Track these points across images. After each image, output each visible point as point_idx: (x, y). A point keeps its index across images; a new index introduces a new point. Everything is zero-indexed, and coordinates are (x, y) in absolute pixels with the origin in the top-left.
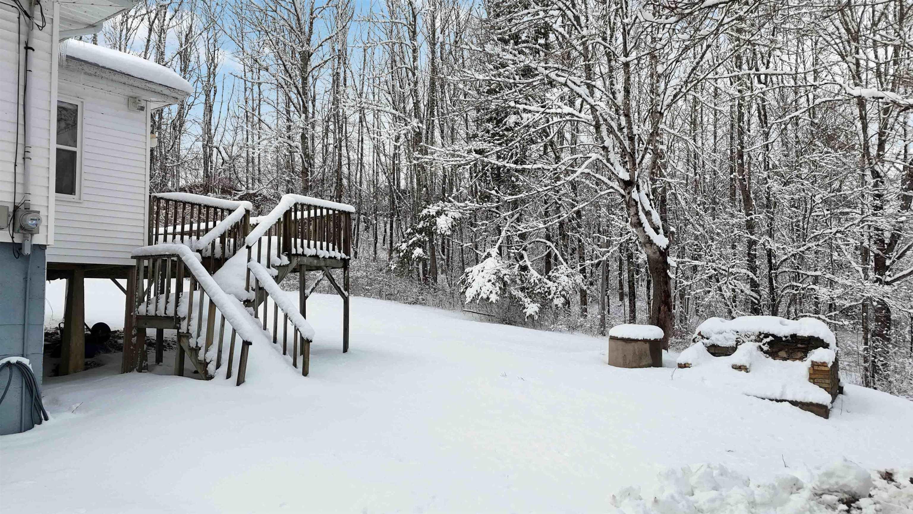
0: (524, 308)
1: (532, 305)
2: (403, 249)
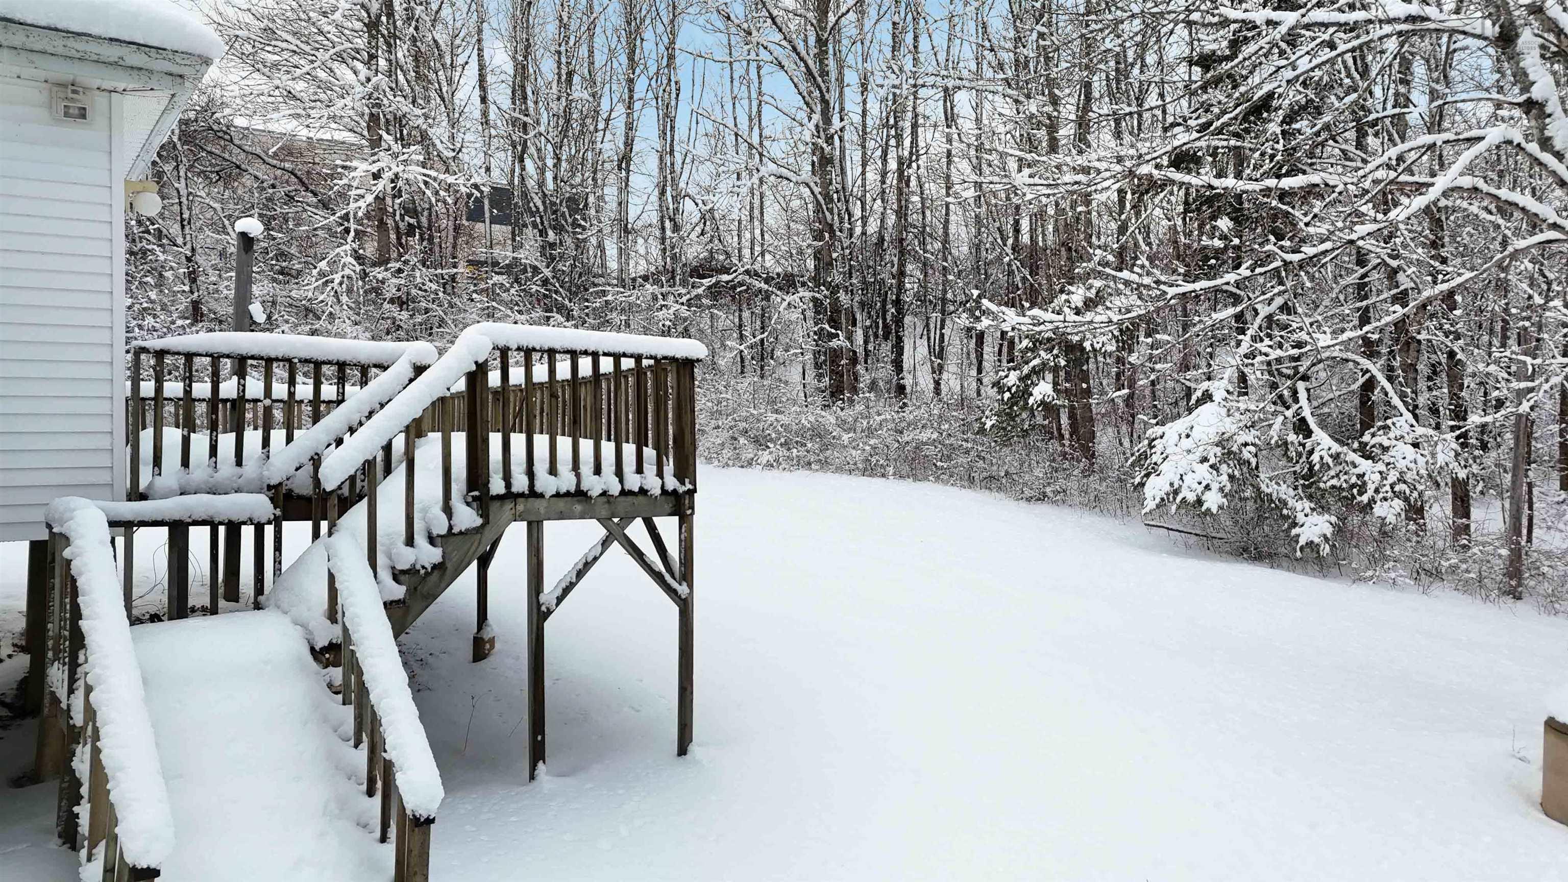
0: (1295, 525)
1: (1315, 518)
2: (1010, 384)
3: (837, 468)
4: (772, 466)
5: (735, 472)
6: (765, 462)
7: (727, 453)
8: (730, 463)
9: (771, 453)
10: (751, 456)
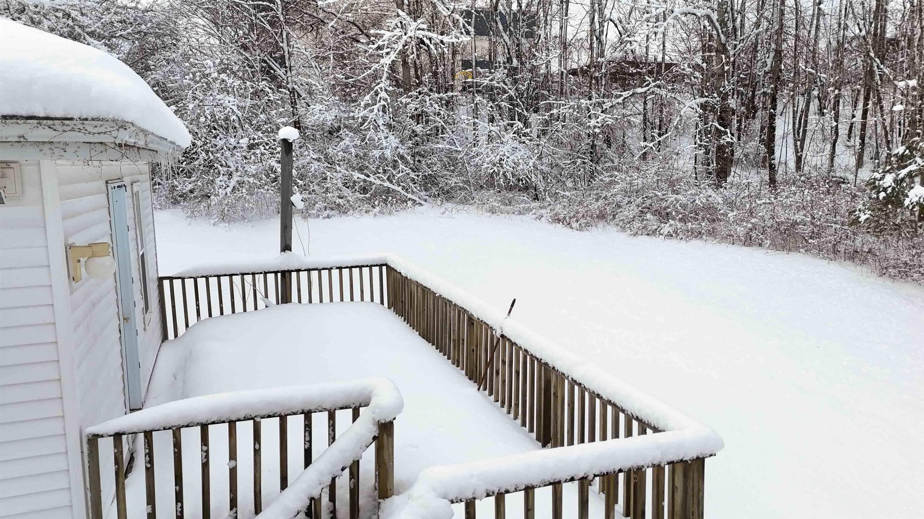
2: (885, 185)
3: (722, 238)
4: (672, 236)
5: (644, 239)
6: (666, 233)
7: (637, 224)
8: (640, 232)
9: (671, 225)
10: (655, 227)
